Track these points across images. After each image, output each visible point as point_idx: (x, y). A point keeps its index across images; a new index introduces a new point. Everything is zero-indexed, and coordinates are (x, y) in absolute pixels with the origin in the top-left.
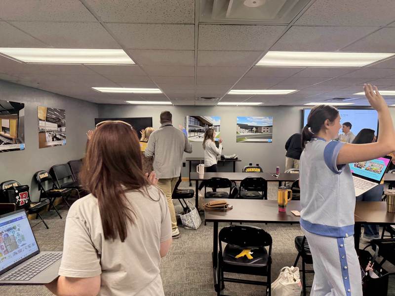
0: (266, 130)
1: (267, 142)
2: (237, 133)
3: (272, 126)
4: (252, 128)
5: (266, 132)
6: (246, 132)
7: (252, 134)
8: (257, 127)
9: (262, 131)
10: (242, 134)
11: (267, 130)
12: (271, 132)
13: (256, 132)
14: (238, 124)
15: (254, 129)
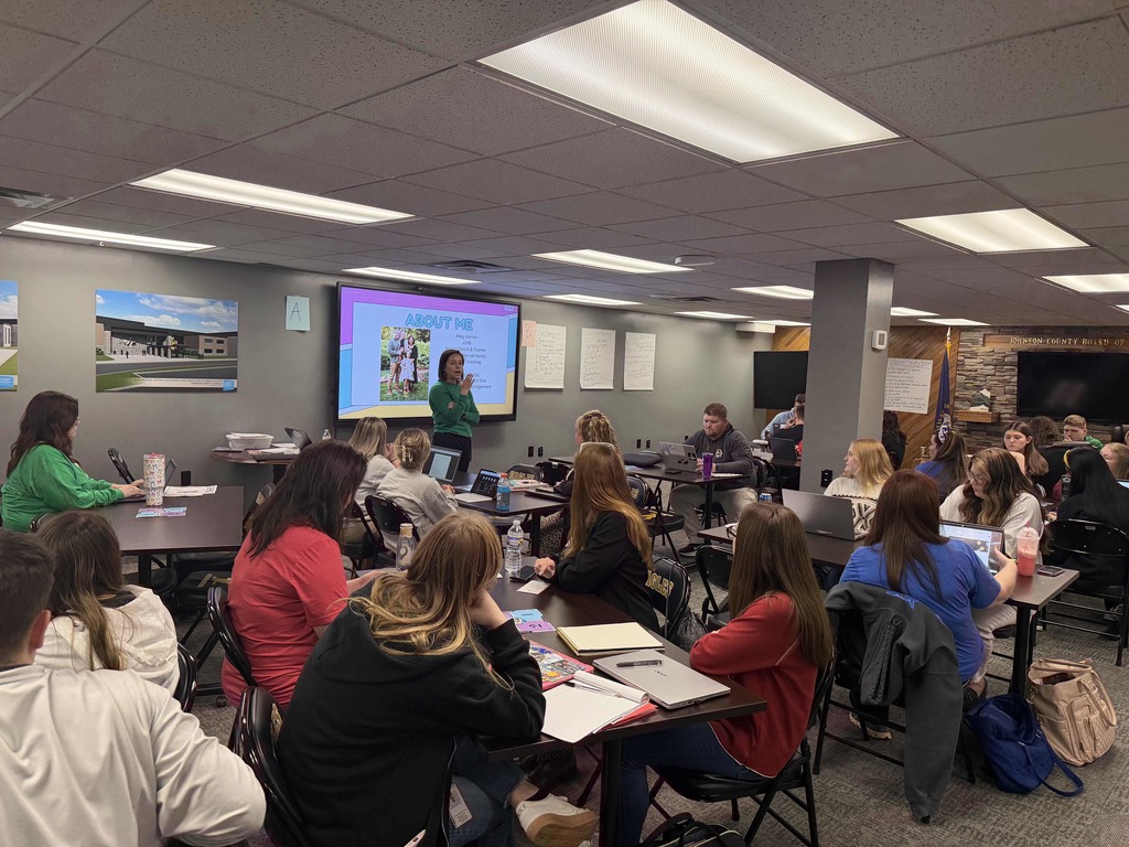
0: (214, 346)
1: (220, 390)
2: (99, 353)
3: (235, 334)
4: (165, 338)
5: (214, 353)
6: (137, 355)
7: (162, 359)
8: (180, 336)
9: (201, 352)
10: (119, 359)
11: (220, 347)
12: (233, 352)
13: (176, 354)
14: (99, 319)
15: (170, 341)
